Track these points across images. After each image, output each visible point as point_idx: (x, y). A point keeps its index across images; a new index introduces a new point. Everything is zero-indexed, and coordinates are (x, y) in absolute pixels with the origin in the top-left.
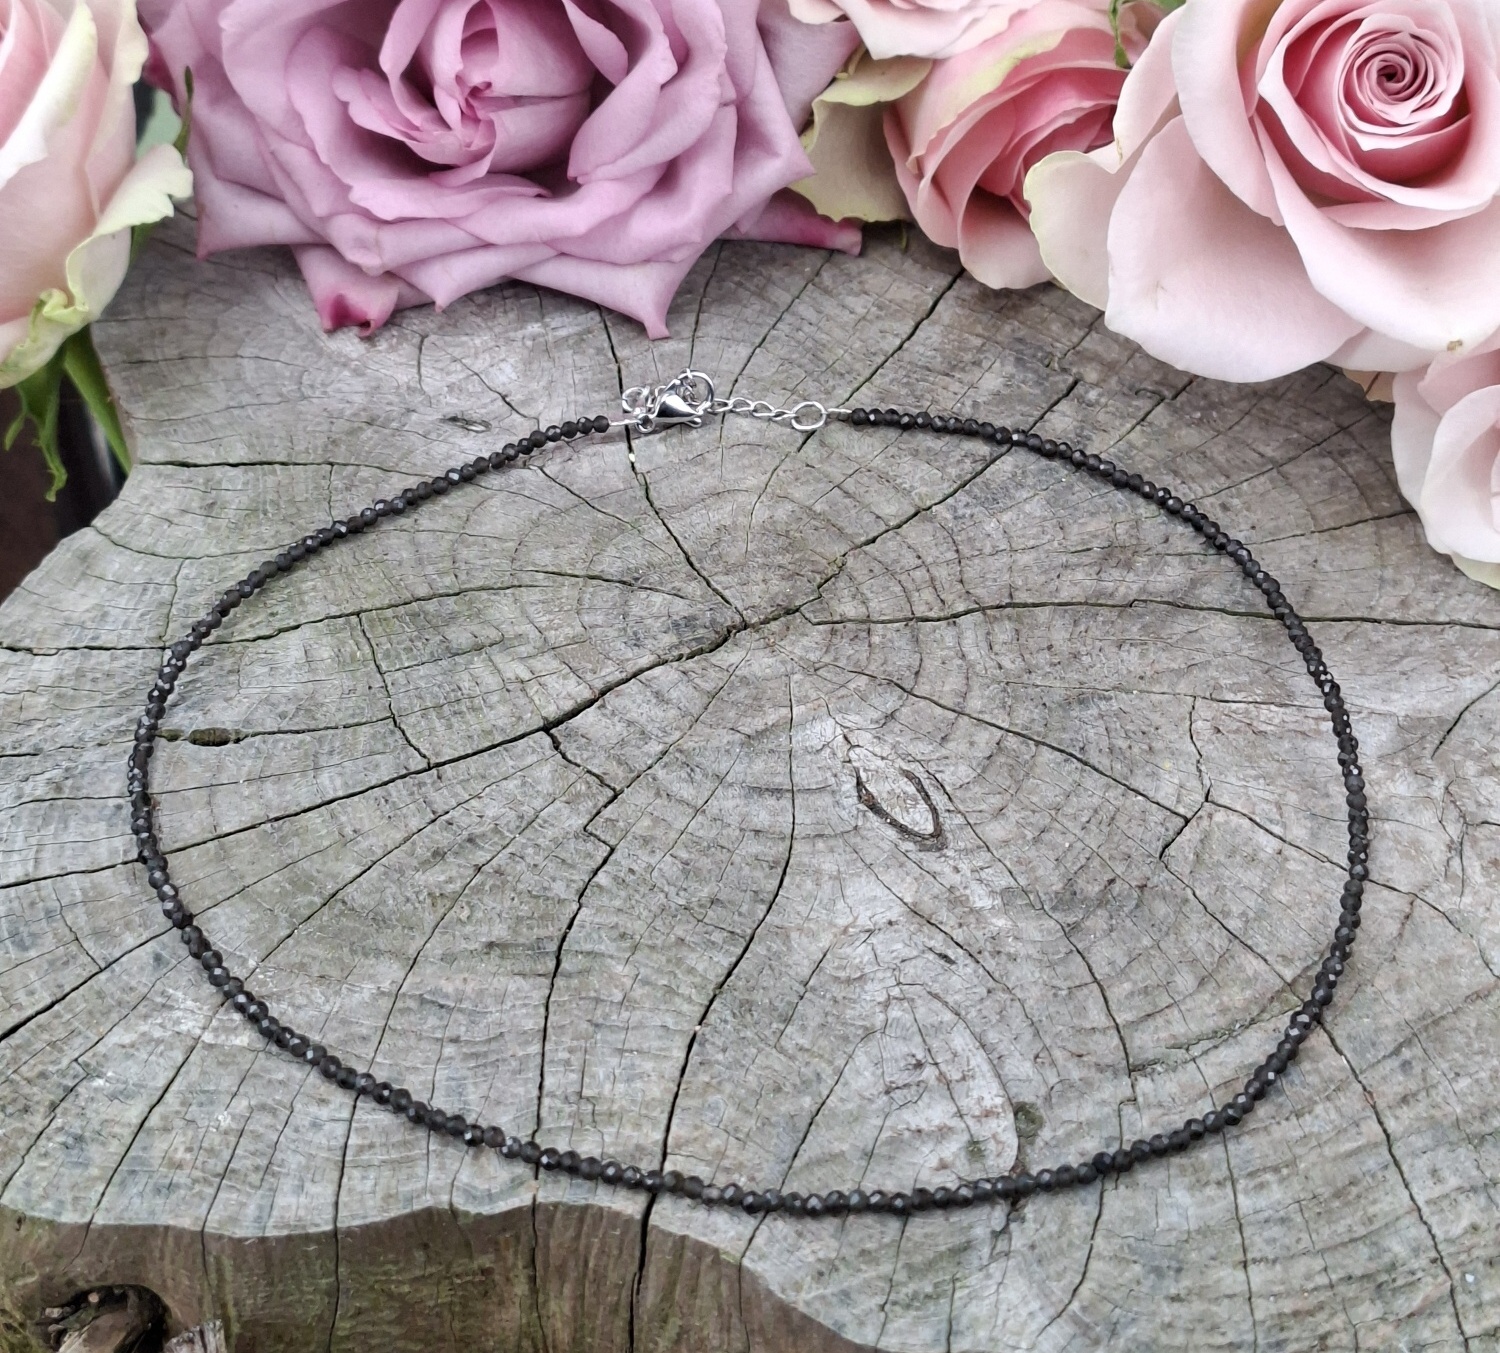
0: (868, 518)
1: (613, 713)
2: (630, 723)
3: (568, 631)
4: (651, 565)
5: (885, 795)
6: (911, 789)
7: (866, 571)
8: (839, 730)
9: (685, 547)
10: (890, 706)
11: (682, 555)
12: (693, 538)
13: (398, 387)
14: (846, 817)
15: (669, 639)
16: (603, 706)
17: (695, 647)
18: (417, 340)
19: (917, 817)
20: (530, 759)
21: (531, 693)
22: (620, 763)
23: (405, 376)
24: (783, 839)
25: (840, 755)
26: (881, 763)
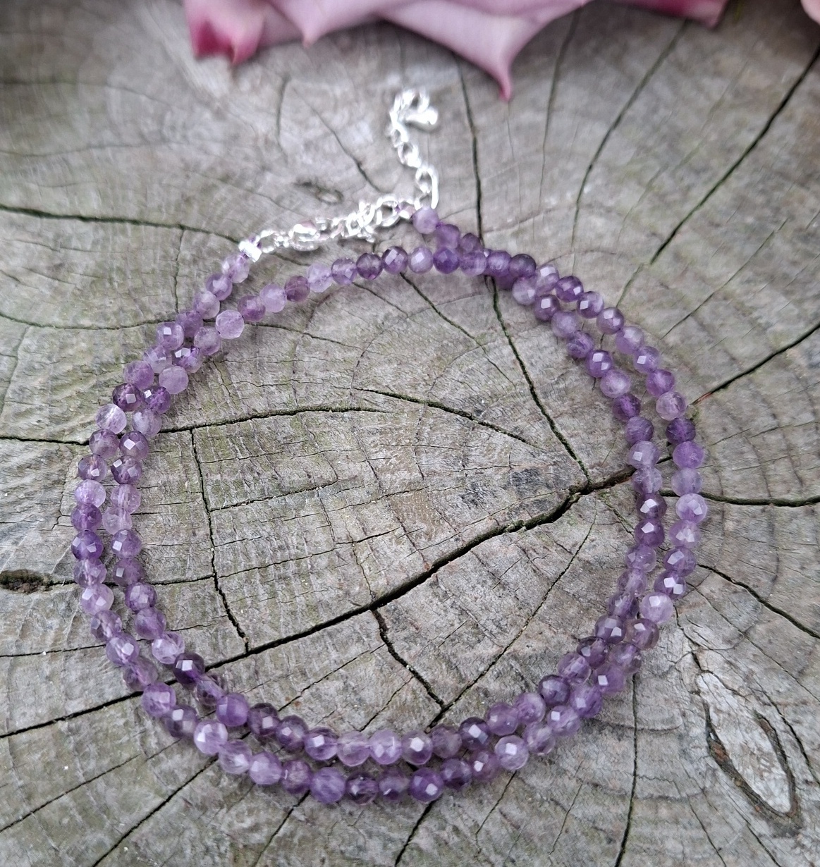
0: (721, 359)
1: (445, 595)
2: (463, 612)
3: (404, 474)
4: (494, 396)
5: (737, 749)
6: (767, 745)
7: (719, 429)
8: (687, 647)
9: (532, 377)
10: (742, 621)
11: (527, 387)
12: (539, 366)
13: (256, 139)
14: (692, 774)
15: (508, 498)
16: (435, 584)
17: (536, 512)
18: (279, 82)
19: (772, 785)
20: (355, 650)
21: (362, 557)
22: (450, 666)
23: (263, 125)
24: (623, 797)
25: (687, 681)
26: (733, 701)
